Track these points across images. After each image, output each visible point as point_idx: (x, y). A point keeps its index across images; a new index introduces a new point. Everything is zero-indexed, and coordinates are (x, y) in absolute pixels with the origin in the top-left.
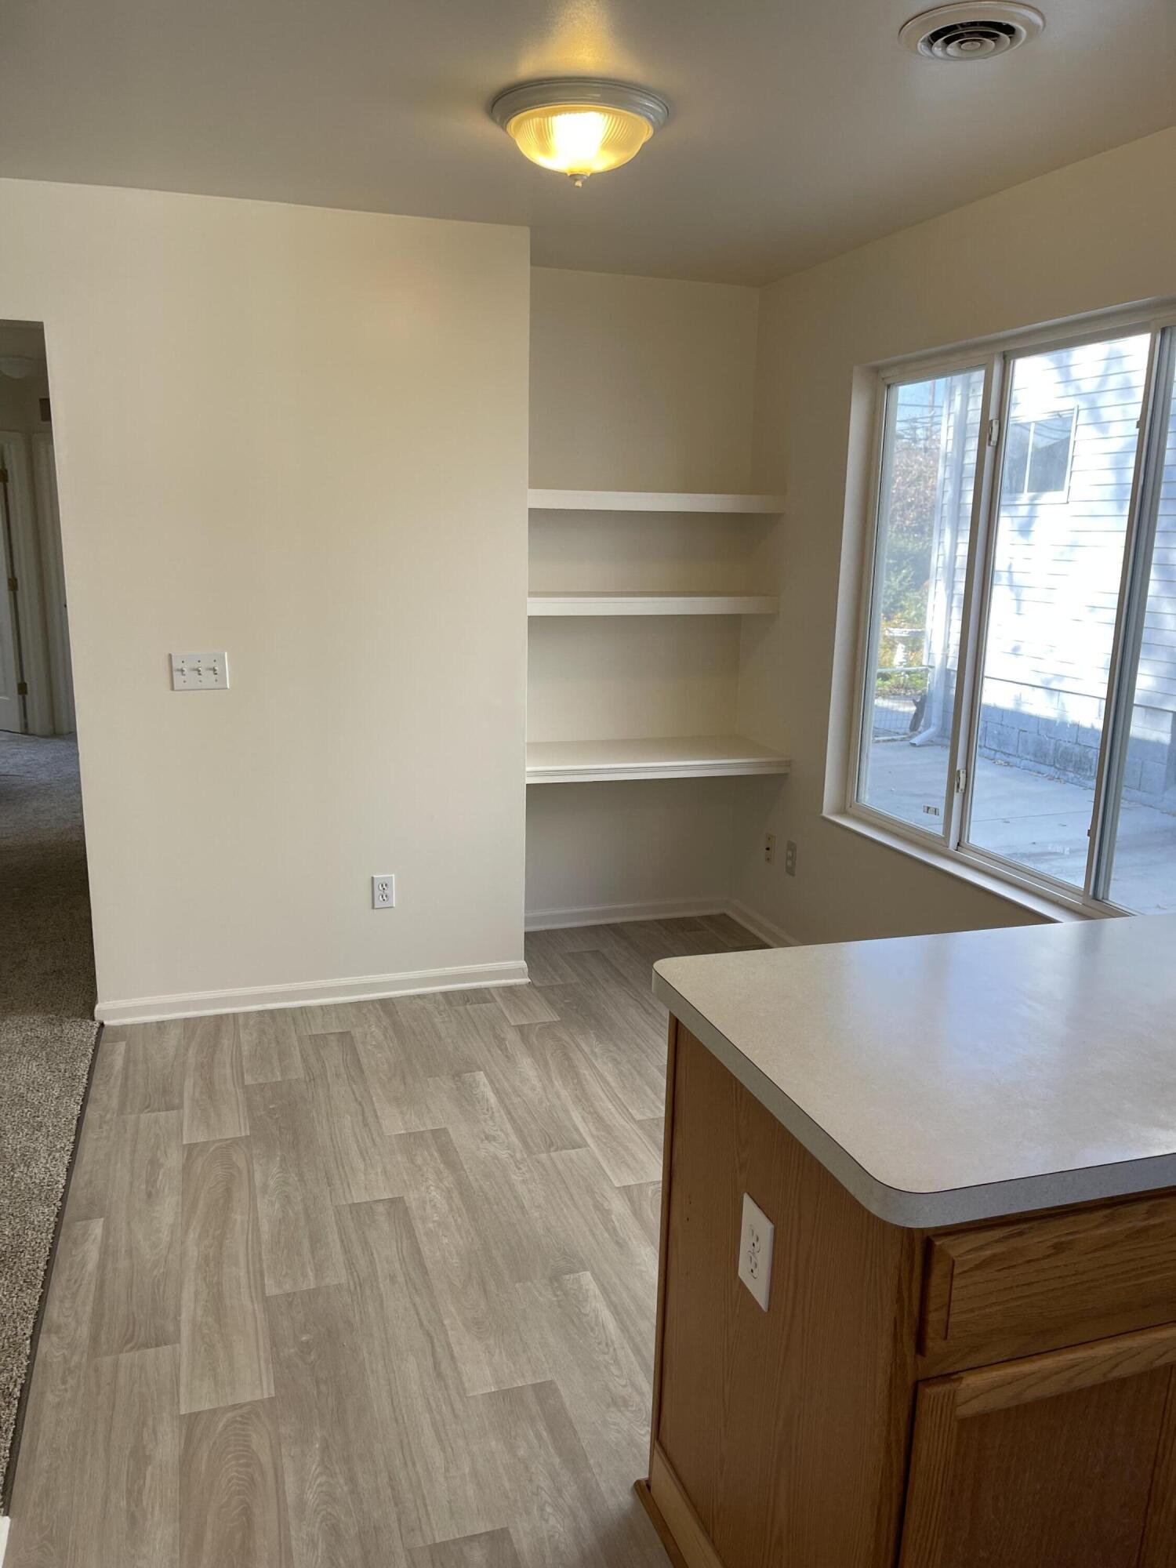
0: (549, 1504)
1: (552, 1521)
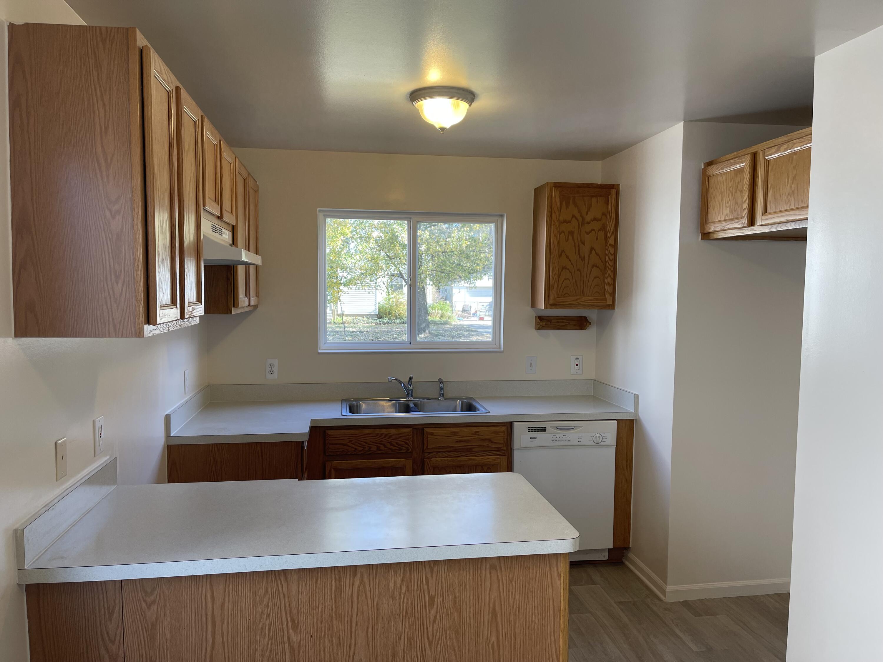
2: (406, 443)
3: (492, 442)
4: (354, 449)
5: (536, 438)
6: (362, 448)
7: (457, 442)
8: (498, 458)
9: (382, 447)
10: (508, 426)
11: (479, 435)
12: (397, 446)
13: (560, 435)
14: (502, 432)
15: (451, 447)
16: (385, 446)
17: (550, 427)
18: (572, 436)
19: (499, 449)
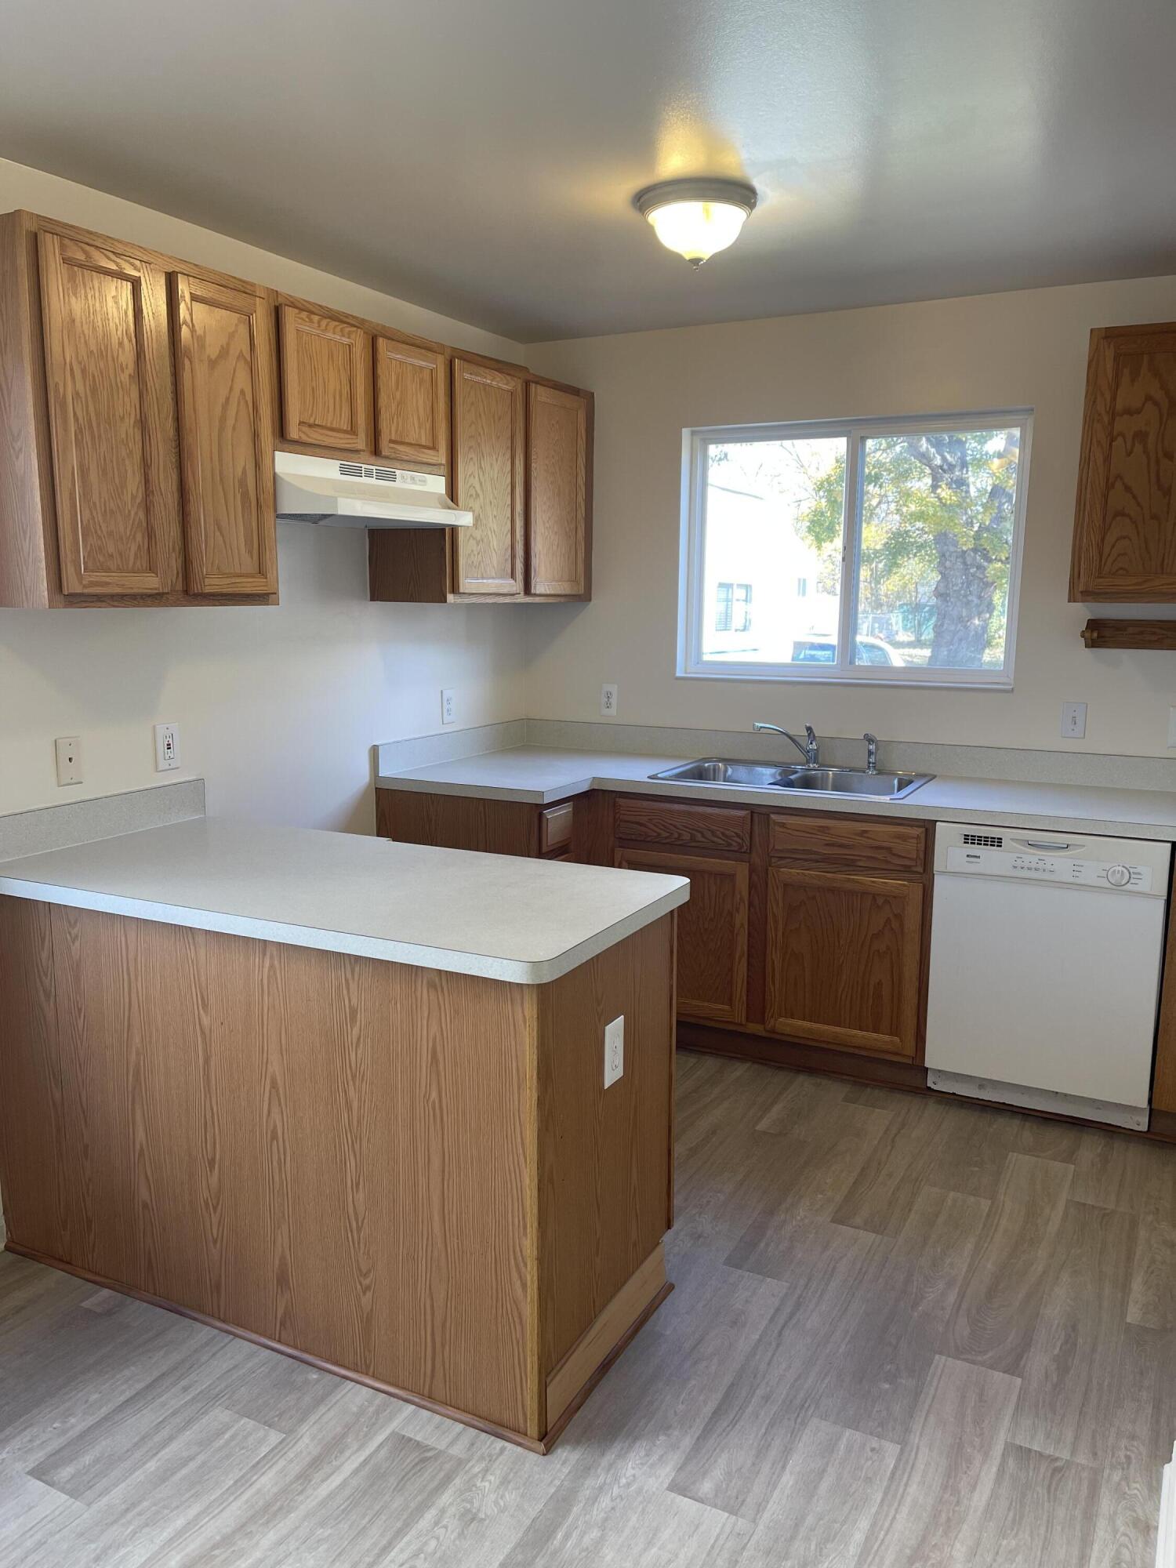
0: (619, 1483)
1: (630, 1472)
2: (738, 835)
3: (894, 855)
4: (655, 834)
5: (979, 857)
6: (668, 834)
7: (827, 845)
8: (904, 885)
9: (699, 837)
10: (928, 828)
11: (868, 838)
12: (723, 838)
13: (1032, 857)
14: (914, 838)
15: (816, 853)
16: (703, 836)
17: (1012, 839)
18: (1060, 864)
19: (907, 869)
